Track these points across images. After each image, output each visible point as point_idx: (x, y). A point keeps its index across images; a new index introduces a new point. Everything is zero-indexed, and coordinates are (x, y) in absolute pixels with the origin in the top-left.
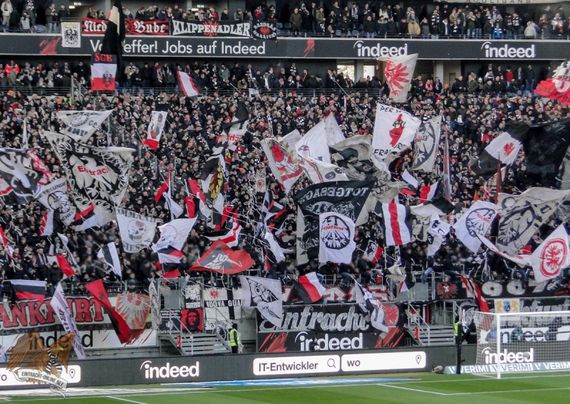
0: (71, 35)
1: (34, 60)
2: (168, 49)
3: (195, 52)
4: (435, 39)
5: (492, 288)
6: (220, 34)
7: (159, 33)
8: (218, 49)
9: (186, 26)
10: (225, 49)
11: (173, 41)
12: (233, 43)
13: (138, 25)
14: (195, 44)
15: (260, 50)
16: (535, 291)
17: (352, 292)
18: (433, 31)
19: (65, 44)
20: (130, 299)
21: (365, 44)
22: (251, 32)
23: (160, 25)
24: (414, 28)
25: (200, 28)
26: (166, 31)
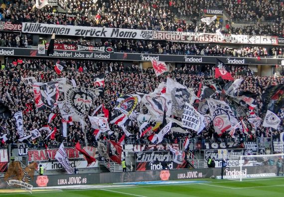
0: (41, 49)
1: (27, 58)
2: (76, 55)
3: (85, 57)
4: (168, 54)
5: (215, 145)
6: (94, 51)
7: (73, 50)
8: (93, 56)
9: (82, 47)
10: (96, 56)
11: (78, 53)
12: (99, 54)
13: (65, 46)
14: (85, 54)
15: (108, 57)
16: (230, 146)
17: (167, 146)
18: (167, 52)
19: (39, 53)
20: (88, 149)
21: (144, 56)
22: (105, 50)
23: (73, 46)
24: (161, 50)
25: (87, 48)
26: (75, 49)
